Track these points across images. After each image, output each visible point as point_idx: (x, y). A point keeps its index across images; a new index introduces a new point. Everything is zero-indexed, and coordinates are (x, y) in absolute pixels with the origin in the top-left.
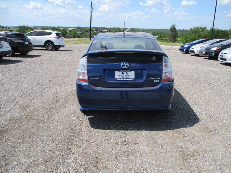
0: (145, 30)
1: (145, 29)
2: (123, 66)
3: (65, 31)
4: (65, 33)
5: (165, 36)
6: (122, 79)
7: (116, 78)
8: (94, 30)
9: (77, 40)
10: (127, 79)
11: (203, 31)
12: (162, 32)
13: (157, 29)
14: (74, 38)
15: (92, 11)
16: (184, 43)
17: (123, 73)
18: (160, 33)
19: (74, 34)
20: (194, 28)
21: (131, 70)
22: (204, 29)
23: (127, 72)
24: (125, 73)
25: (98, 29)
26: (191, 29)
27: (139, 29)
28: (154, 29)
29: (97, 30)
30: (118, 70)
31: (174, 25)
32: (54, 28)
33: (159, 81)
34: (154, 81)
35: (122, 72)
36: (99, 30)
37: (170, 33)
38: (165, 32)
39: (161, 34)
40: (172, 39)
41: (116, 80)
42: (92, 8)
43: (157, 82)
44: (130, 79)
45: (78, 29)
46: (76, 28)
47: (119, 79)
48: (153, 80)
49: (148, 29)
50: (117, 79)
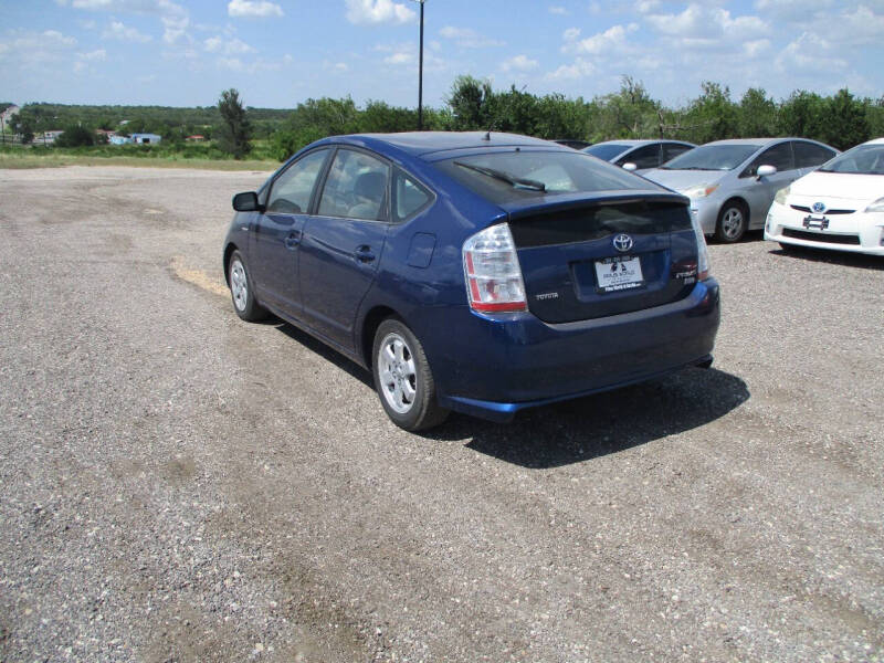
0: (96, 110)
1: (95, 107)
2: (619, 244)
5: (189, 134)
6: (616, 288)
7: (601, 286)
10: (629, 286)
11: (345, 112)
12: (171, 119)
13: (146, 108)
16: (282, 161)
17: (614, 268)
18: (166, 122)
20: (311, 102)
21: (632, 256)
22: (346, 108)
23: (624, 263)
24: (619, 265)
26: (300, 106)
27: (70, 107)
28: (134, 108)
30: (602, 260)
31: (232, 90)
33: (693, 279)
34: (686, 282)
35: (610, 265)
37: (222, 121)
38: (185, 120)
39: (172, 126)
40: (233, 145)
41: (602, 291)
43: (690, 283)
44: (634, 285)
47: (611, 289)
48: (684, 278)
49: (110, 108)
50: (604, 288)
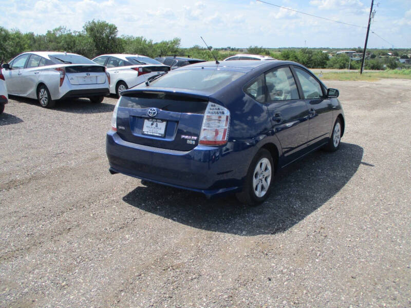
2: (150, 113)
3: (325, 56)
4: (324, 59)
6: (149, 133)
7: (144, 131)
8: (390, 54)
9: (340, 73)
14: (341, 68)
15: (373, 17)
17: (152, 124)
19: (342, 62)
21: (163, 120)
23: (158, 123)
24: (155, 124)
25: (398, 52)
29: (396, 55)
30: (148, 119)
32: (307, 50)
33: (194, 142)
34: (188, 142)
35: (151, 122)
36: (400, 54)
41: (143, 134)
42: (373, 11)
43: (191, 143)
45: (357, 52)
46: (353, 50)
47: (146, 133)
48: (186, 139)
